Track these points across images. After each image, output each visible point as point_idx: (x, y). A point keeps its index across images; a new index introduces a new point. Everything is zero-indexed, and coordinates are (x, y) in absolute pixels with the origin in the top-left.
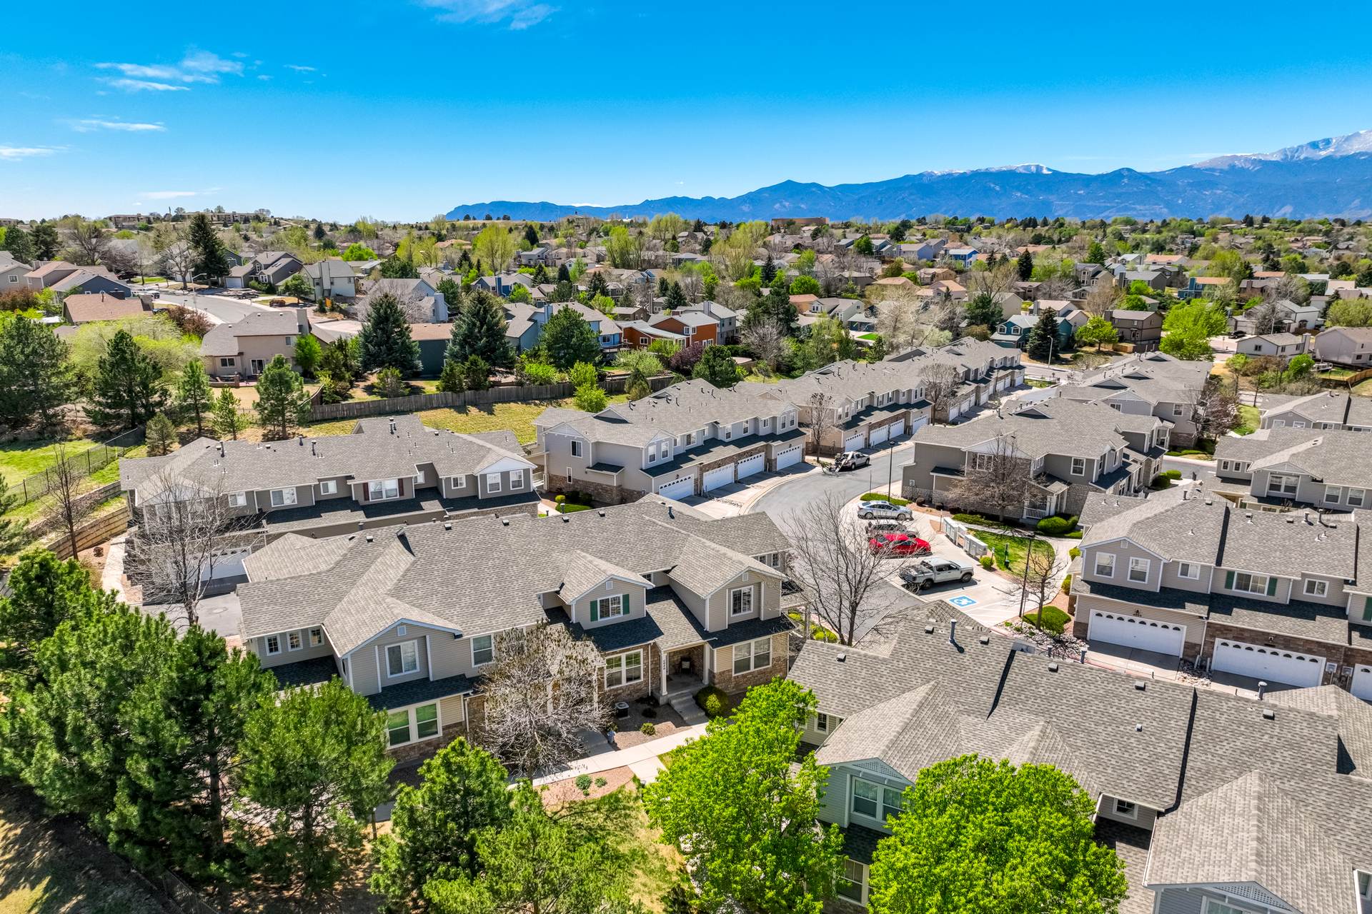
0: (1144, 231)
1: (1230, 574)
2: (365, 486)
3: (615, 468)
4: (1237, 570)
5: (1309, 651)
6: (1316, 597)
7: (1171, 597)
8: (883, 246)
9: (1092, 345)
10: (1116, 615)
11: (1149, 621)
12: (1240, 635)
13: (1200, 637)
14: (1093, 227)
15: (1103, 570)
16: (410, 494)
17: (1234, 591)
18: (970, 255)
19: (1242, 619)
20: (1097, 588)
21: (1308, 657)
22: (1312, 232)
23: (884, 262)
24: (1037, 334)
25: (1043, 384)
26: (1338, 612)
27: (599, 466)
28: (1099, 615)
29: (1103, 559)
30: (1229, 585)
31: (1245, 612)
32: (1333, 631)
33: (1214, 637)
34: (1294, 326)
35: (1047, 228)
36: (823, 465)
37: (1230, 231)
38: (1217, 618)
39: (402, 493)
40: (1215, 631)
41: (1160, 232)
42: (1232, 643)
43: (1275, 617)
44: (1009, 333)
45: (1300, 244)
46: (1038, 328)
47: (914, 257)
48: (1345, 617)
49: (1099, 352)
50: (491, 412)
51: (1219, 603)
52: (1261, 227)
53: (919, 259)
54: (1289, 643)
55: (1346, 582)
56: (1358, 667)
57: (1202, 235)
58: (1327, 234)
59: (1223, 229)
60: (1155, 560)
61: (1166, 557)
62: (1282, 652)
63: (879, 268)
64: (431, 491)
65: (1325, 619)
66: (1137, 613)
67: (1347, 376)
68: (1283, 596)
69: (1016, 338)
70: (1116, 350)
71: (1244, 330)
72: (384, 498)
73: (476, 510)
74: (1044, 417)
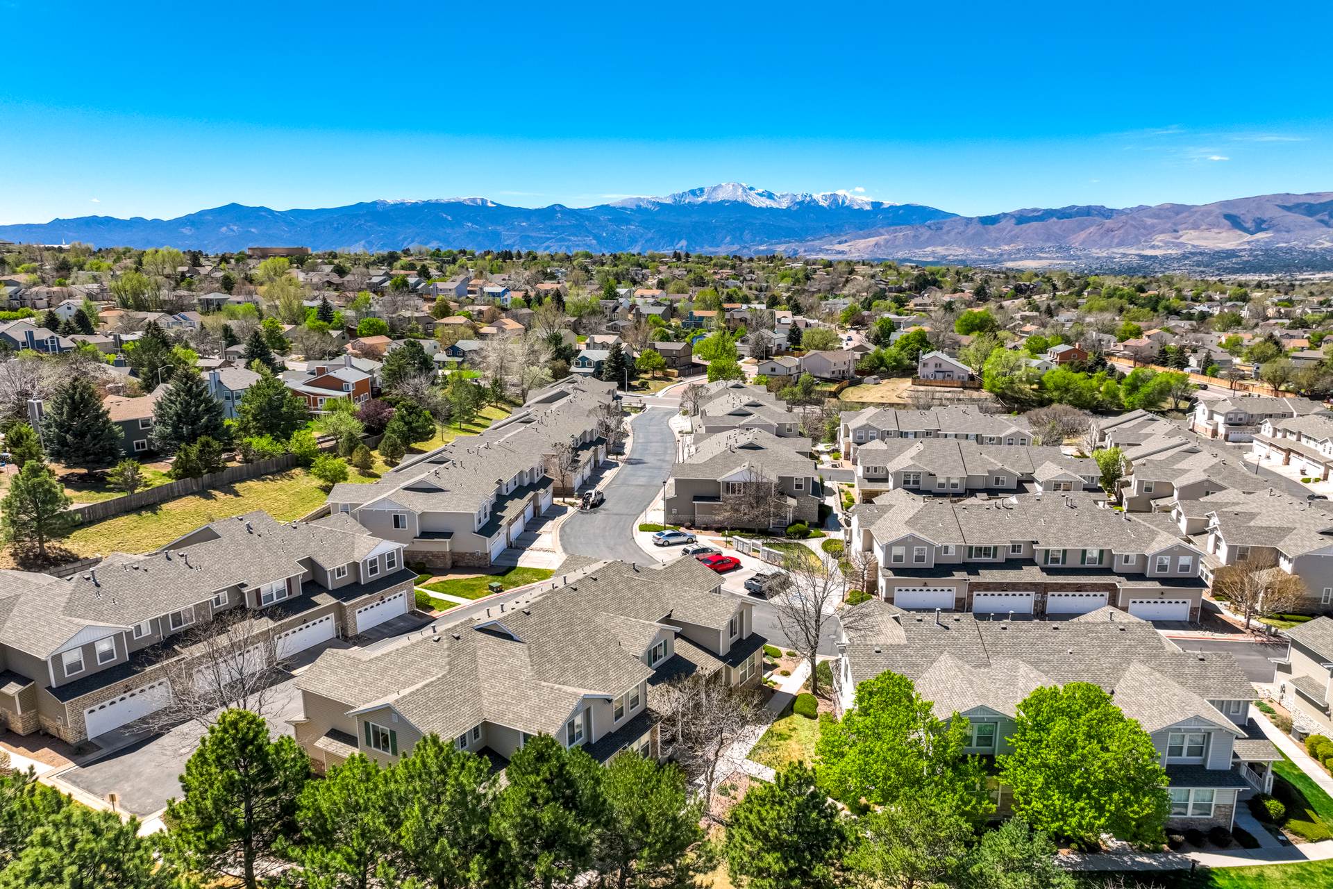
0: (603, 264)
1: (971, 548)
2: (258, 591)
3: (448, 535)
4: (975, 545)
5: (1026, 590)
6: (1016, 555)
7: (943, 570)
8: (418, 284)
9: (646, 372)
10: (911, 588)
11: (932, 589)
12: (987, 587)
13: (964, 594)
14: (561, 260)
15: (898, 558)
16: (298, 591)
17: (974, 559)
18: (504, 293)
19: (987, 576)
20: (898, 571)
21: (1025, 593)
22: (723, 266)
23: (427, 300)
24: (610, 366)
25: (636, 410)
26: (1031, 562)
27: (425, 535)
28: (900, 590)
29: (899, 551)
30: (970, 556)
31: (986, 572)
32: (1032, 574)
33: (972, 591)
34: (774, 349)
35: (522, 260)
36: (572, 505)
37: (666, 263)
38: (974, 579)
39: (290, 593)
40: (974, 587)
41: (616, 265)
42: (982, 593)
43: (1003, 572)
44: (584, 366)
45: (719, 276)
46: (610, 361)
47: (453, 294)
48: (1036, 565)
49: (654, 378)
50: (237, 494)
51: (972, 568)
52: (687, 262)
53: (460, 296)
54: (1014, 587)
55: (1033, 542)
56: (1049, 593)
57: (647, 268)
58: (733, 267)
59: (661, 262)
60: (930, 545)
61: (938, 544)
62: (1010, 593)
63: (426, 308)
64: (314, 581)
65: (1028, 568)
66: (925, 585)
68: (1001, 558)
69: (592, 370)
70: (665, 375)
71: (742, 353)
72: (275, 600)
73: (367, 596)
74: (761, 448)
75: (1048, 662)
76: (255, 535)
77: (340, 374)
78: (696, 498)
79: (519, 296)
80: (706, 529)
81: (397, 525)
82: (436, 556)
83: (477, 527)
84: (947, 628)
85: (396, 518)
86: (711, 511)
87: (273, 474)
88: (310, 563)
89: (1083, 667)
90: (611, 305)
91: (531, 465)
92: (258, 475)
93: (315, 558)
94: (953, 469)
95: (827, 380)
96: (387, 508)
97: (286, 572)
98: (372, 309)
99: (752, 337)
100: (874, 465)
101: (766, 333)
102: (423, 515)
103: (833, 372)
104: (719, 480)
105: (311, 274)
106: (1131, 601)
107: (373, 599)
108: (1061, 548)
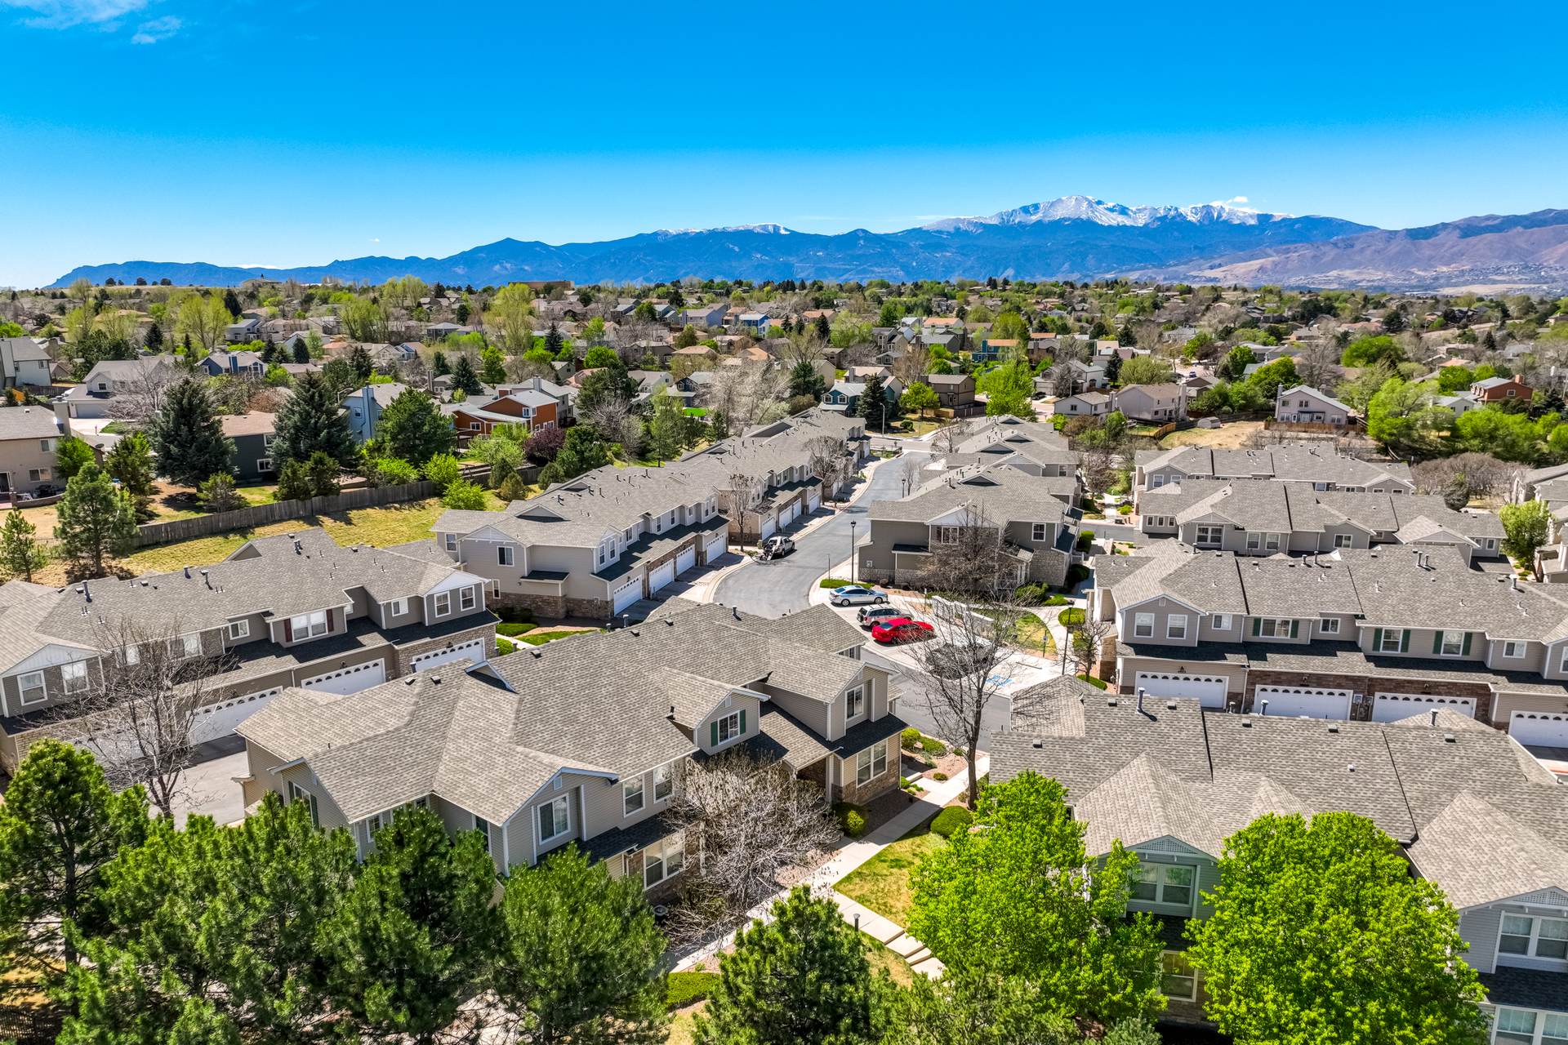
0: (900, 294)
1: (1257, 621)
2: (287, 623)
3: (560, 575)
4: (1264, 616)
5: (1339, 686)
6: (1330, 634)
7: (1210, 650)
8: (666, 311)
9: (914, 411)
10: (1160, 675)
11: (1192, 677)
12: (1278, 679)
13: (1241, 686)
14: (851, 291)
15: (1144, 630)
16: (341, 628)
17: (1262, 637)
18: (762, 320)
19: (1277, 663)
20: (1140, 649)
21: (1337, 691)
22: (1048, 295)
23: (672, 330)
24: (865, 402)
25: (888, 454)
26: (1352, 646)
27: (535, 574)
28: (1144, 676)
29: (1145, 619)
30: (1256, 632)
31: (1277, 656)
32: (1353, 664)
33: (1254, 684)
34: (1086, 385)
35: (805, 291)
36: (751, 554)
37: (978, 292)
38: (1257, 666)
39: (331, 629)
40: (1256, 678)
41: (915, 295)
42: (1270, 687)
43: (1304, 658)
44: (835, 402)
45: (1042, 306)
46: (866, 395)
47: (703, 323)
48: (1359, 650)
49: (923, 419)
50: (349, 522)
51: (1257, 651)
52: (1004, 290)
53: (710, 325)
54: (1318, 680)
55: (1357, 617)
56: (1378, 695)
57: (954, 298)
58: (1061, 296)
59: (971, 291)
60: (1193, 614)
61: (1204, 611)
62: (1314, 690)
63: (670, 338)
64: (366, 618)
65: (1345, 654)
66: (1182, 670)
67: (1153, 432)
68: (1304, 638)
69: (844, 408)
70: (937, 415)
71: (1043, 390)
72: (311, 636)
73: (428, 640)
74: (993, 484)
75: (1310, 781)
76: (304, 556)
77: (520, 398)
78: (897, 547)
79: (777, 323)
80: (906, 588)
81: (502, 561)
82: (548, 601)
83: (597, 566)
84: (1154, 719)
85: (502, 551)
86: (914, 564)
87: (401, 502)
88: (361, 595)
89: (1369, 794)
90: (887, 333)
91: (698, 500)
92: (382, 502)
93: (367, 588)
94: (1271, 522)
95: (1146, 423)
96: (491, 537)
97: (327, 603)
98: (605, 338)
99: (1056, 370)
100: (1159, 515)
101: (1076, 364)
102: (533, 549)
103: (1156, 413)
104: (928, 522)
105: (553, 303)
106: (1514, 713)
107: (437, 645)
108: (1402, 627)
